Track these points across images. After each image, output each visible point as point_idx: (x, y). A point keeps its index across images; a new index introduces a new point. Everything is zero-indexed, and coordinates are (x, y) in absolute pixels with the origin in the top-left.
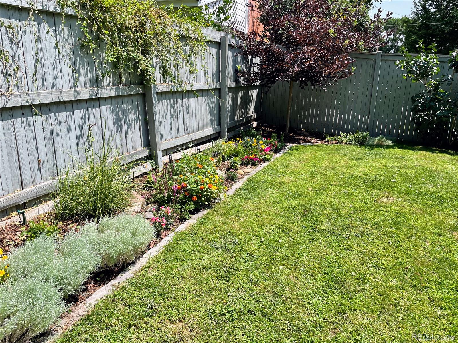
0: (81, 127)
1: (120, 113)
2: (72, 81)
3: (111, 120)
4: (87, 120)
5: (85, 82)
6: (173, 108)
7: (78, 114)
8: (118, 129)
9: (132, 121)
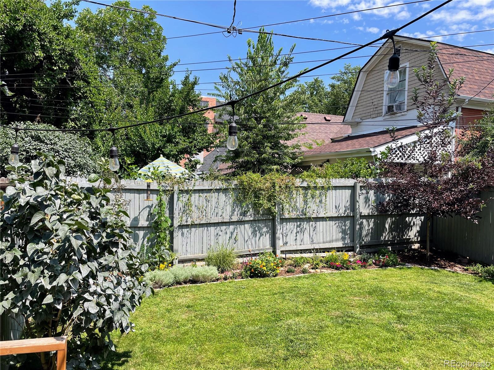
0: (232, 233)
1: (256, 228)
2: (231, 214)
3: (250, 231)
4: (236, 230)
5: (237, 214)
6: (299, 227)
7: (232, 227)
8: (254, 236)
9: (264, 232)
